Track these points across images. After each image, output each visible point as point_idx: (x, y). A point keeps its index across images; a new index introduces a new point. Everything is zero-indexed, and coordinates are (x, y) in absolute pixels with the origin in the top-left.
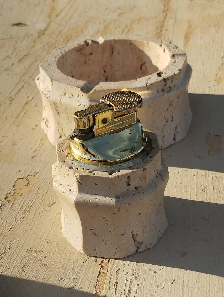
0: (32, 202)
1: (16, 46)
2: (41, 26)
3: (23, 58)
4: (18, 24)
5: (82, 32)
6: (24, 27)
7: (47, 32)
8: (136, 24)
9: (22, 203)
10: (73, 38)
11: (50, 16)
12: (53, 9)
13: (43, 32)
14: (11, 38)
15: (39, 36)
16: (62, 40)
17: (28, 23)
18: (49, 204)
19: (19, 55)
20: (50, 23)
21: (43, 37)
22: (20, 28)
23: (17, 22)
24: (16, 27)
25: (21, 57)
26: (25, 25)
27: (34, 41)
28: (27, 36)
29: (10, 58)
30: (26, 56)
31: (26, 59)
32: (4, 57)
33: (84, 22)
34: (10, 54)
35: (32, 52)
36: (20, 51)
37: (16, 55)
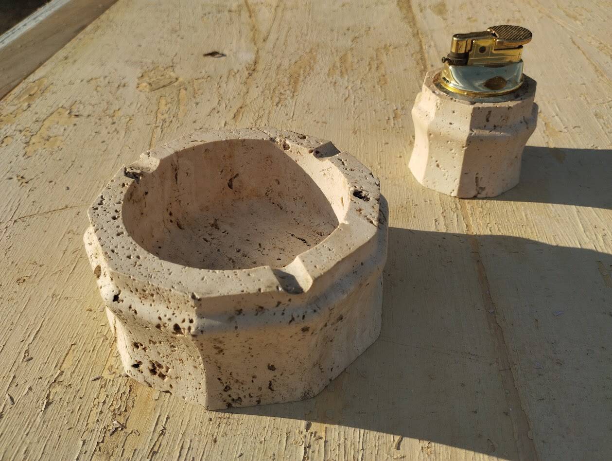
0: (360, 437)
1: (222, 91)
2: (247, 57)
3: (238, 111)
4: (213, 54)
5: (312, 68)
6: (223, 58)
7: (260, 67)
8: (385, 55)
9: (342, 439)
10: (301, 78)
11: (254, 41)
12: (254, 29)
13: (253, 68)
14: (208, 77)
15: (250, 75)
16: (286, 80)
17: (226, 52)
18: (394, 441)
19: (231, 107)
20: (258, 52)
21: (255, 74)
22: (216, 59)
23: (210, 51)
24: (210, 58)
25: (234, 110)
26: (223, 55)
27: (246, 83)
28: (231, 73)
29: (218, 112)
30: (241, 108)
31: (243, 113)
32: (209, 110)
33: (308, 50)
34: (215, 104)
35: (248, 102)
36: (229, 100)
37: (225, 106)
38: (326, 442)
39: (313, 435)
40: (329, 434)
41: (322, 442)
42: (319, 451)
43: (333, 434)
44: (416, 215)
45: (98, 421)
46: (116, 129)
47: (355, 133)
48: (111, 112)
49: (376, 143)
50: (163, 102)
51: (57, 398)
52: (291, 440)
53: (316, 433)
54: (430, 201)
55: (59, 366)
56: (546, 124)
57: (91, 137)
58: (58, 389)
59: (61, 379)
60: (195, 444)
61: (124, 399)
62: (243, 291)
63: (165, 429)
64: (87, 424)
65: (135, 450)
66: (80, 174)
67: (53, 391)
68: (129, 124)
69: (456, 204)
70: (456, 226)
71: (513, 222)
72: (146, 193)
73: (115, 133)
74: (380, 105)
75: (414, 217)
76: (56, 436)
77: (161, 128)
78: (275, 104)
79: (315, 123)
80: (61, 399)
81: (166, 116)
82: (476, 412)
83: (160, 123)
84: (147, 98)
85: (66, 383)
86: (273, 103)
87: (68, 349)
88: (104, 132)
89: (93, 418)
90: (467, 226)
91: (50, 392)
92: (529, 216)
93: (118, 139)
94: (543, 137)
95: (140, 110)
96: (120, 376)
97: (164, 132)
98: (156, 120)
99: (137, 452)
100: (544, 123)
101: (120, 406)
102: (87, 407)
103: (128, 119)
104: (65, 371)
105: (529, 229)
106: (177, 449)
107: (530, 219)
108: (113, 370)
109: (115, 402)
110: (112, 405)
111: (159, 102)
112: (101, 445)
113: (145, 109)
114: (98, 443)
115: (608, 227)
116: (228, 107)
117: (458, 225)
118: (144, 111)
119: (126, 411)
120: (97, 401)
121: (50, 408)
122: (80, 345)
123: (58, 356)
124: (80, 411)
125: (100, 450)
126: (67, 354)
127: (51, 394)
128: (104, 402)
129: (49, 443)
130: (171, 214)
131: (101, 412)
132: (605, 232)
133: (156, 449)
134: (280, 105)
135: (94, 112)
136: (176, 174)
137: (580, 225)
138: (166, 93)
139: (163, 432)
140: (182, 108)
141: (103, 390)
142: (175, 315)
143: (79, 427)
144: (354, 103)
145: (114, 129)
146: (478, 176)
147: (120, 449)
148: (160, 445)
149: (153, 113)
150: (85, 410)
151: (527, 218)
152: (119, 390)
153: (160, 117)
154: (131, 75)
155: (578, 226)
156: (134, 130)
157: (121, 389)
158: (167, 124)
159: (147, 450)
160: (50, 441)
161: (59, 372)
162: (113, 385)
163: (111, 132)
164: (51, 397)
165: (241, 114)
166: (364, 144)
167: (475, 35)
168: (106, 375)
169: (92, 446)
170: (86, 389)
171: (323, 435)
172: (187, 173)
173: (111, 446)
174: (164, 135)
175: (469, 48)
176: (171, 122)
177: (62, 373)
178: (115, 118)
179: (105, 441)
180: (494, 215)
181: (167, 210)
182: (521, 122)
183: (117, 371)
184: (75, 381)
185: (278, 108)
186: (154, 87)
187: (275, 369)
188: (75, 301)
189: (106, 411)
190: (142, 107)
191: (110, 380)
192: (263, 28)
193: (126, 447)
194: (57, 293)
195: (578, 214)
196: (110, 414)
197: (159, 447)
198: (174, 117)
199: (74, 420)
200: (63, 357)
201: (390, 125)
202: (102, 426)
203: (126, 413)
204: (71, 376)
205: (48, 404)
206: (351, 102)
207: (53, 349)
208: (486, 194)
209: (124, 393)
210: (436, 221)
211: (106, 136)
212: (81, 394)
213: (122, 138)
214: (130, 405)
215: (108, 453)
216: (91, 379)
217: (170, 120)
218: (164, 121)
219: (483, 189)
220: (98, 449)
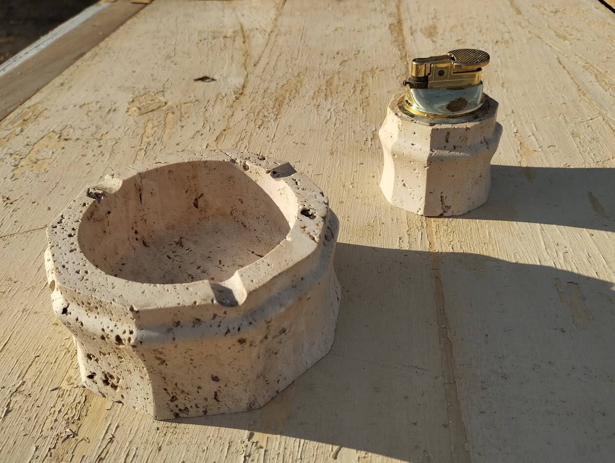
0: (299, 446)
1: (207, 114)
2: (236, 81)
3: (221, 134)
4: (203, 79)
5: (297, 92)
6: (213, 83)
7: (247, 91)
8: (371, 78)
9: (282, 449)
10: (287, 100)
11: (245, 66)
12: (246, 54)
13: (241, 91)
14: (197, 101)
15: (237, 98)
16: (271, 103)
17: (216, 77)
18: (332, 450)
19: (214, 130)
20: (247, 76)
21: (242, 98)
22: (207, 83)
23: (201, 76)
24: (201, 83)
25: (217, 133)
26: (213, 80)
27: (232, 106)
28: (219, 97)
29: (202, 134)
30: (224, 130)
31: (225, 135)
32: (193, 133)
33: (296, 75)
34: (199, 127)
35: (231, 125)
36: (214, 123)
37: (209, 129)
38: (266, 451)
39: (255, 444)
40: (270, 444)
41: (262, 451)
42: (258, 460)
43: (274, 444)
44: (381, 234)
45: (52, 428)
46: (101, 152)
47: (332, 154)
48: (98, 136)
49: (351, 163)
50: (150, 125)
51: (17, 407)
52: (233, 449)
53: (257, 442)
54: (397, 219)
55: (22, 376)
56: (521, 143)
57: (77, 160)
58: (18, 398)
59: (22, 389)
60: (140, 452)
61: (79, 408)
62: (179, 304)
63: (113, 437)
64: (42, 431)
65: (84, 456)
66: (62, 195)
67: (14, 399)
68: (114, 147)
69: (422, 223)
70: (419, 243)
71: (476, 240)
72: (109, 213)
73: (101, 156)
74: (360, 127)
75: (380, 235)
76: (11, 442)
77: (145, 151)
78: (257, 126)
79: (295, 144)
80: (20, 407)
81: (151, 139)
82: (415, 424)
83: (144, 145)
84: (135, 122)
85: (26, 393)
86: (255, 125)
87: (31, 360)
88: (90, 154)
89: (48, 425)
90: (430, 243)
91: (11, 401)
92: (492, 234)
93: (102, 161)
94: (517, 157)
95: (127, 133)
96: (77, 387)
97: (147, 154)
98: (141, 143)
99: (85, 458)
100: (519, 143)
101: (75, 415)
102: (43, 415)
103: (115, 142)
104: (27, 381)
105: (491, 246)
106: (123, 456)
107: (493, 237)
108: (72, 381)
109: (70, 411)
110: (67, 414)
111: (146, 126)
112: (52, 451)
113: (132, 132)
114: (50, 449)
115: (570, 244)
116: (212, 130)
117: (421, 243)
118: (131, 135)
119: (79, 419)
120: (53, 409)
121: (9, 415)
122: (43, 357)
123: (22, 367)
124: (37, 418)
125: (51, 456)
126: (30, 366)
127: (12, 403)
128: (60, 411)
129: (5, 448)
130: (136, 232)
131: (56, 420)
132: (567, 249)
133: (103, 456)
134: (262, 128)
135: (83, 135)
136: (141, 195)
137: (543, 243)
138: (154, 117)
139: (111, 440)
140: (167, 131)
141: (60, 399)
142: (117, 327)
143: (34, 433)
144: (335, 126)
145: (99, 152)
146: (442, 195)
147: (70, 454)
148: (108, 452)
149: (139, 136)
150: (41, 418)
151: (490, 236)
152: (74, 400)
153: (145, 139)
154: (123, 100)
155: (540, 243)
156: (118, 153)
157: (76, 399)
158: (152, 146)
159: (94, 456)
160: (5, 447)
161: (21, 381)
162: (69, 395)
163: (96, 155)
164: (11, 406)
165: (223, 137)
166: (340, 164)
167: (433, 59)
168: (65, 385)
169: (44, 451)
170: (44, 399)
171: (264, 445)
172: (151, 193)
173: (61, 452)
174: (147, 157)
175: (428, 71)
176: (155, 144)
177: (24, 382)
178: (101, 141)
179: (57, 447)
180: (458, 233)
181: (133, 228)
182: (482, 143)
183: (75, 382)
184: (36, 391)
185: (260, 130)
186: (142, 111)
187: (219, 380)
188: (43, 316)
189: (60, 419)
190: (129, 130)
191: (67, 390)
192: (255, 53)
193: (75, 454)
194: (27, 308)
195: (541, 232)
196: (64, 422)
197: (106, 454)
198: (158, 140)
199: (30, 428)
200: (27, 368)
201: (367, 146)
202: (55, 433)
203: (79, 421)
204: (32, 386)
205: (8, 412)
206: (332, 124)
207: (17, 361)
208: (453, 213)
209: (79, 403)
210: (400, 238)
211: (92, 158)
212: (39, 403)
213: (106, 160)
214: (84, 414)
215: (58, 459)
216: (50, 390)
217: (155, 143)
218: (149, 144)
219: (449, 207)
220: (49, 455)
